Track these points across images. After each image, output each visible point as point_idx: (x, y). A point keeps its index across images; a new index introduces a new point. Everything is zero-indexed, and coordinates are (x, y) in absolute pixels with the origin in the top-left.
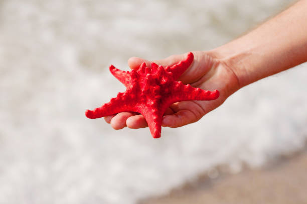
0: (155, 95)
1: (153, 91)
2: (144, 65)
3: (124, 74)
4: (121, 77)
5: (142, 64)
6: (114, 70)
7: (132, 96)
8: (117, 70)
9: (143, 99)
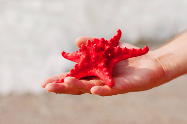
0: (103, 59)
1: (101, 55)
2: (89, 41)
3: (74, 54)
4: (72, 57)
5: (88, 41)
6: (65, 55)
7: (86, 64)
8: (68, 54)
9: (95, 65)
